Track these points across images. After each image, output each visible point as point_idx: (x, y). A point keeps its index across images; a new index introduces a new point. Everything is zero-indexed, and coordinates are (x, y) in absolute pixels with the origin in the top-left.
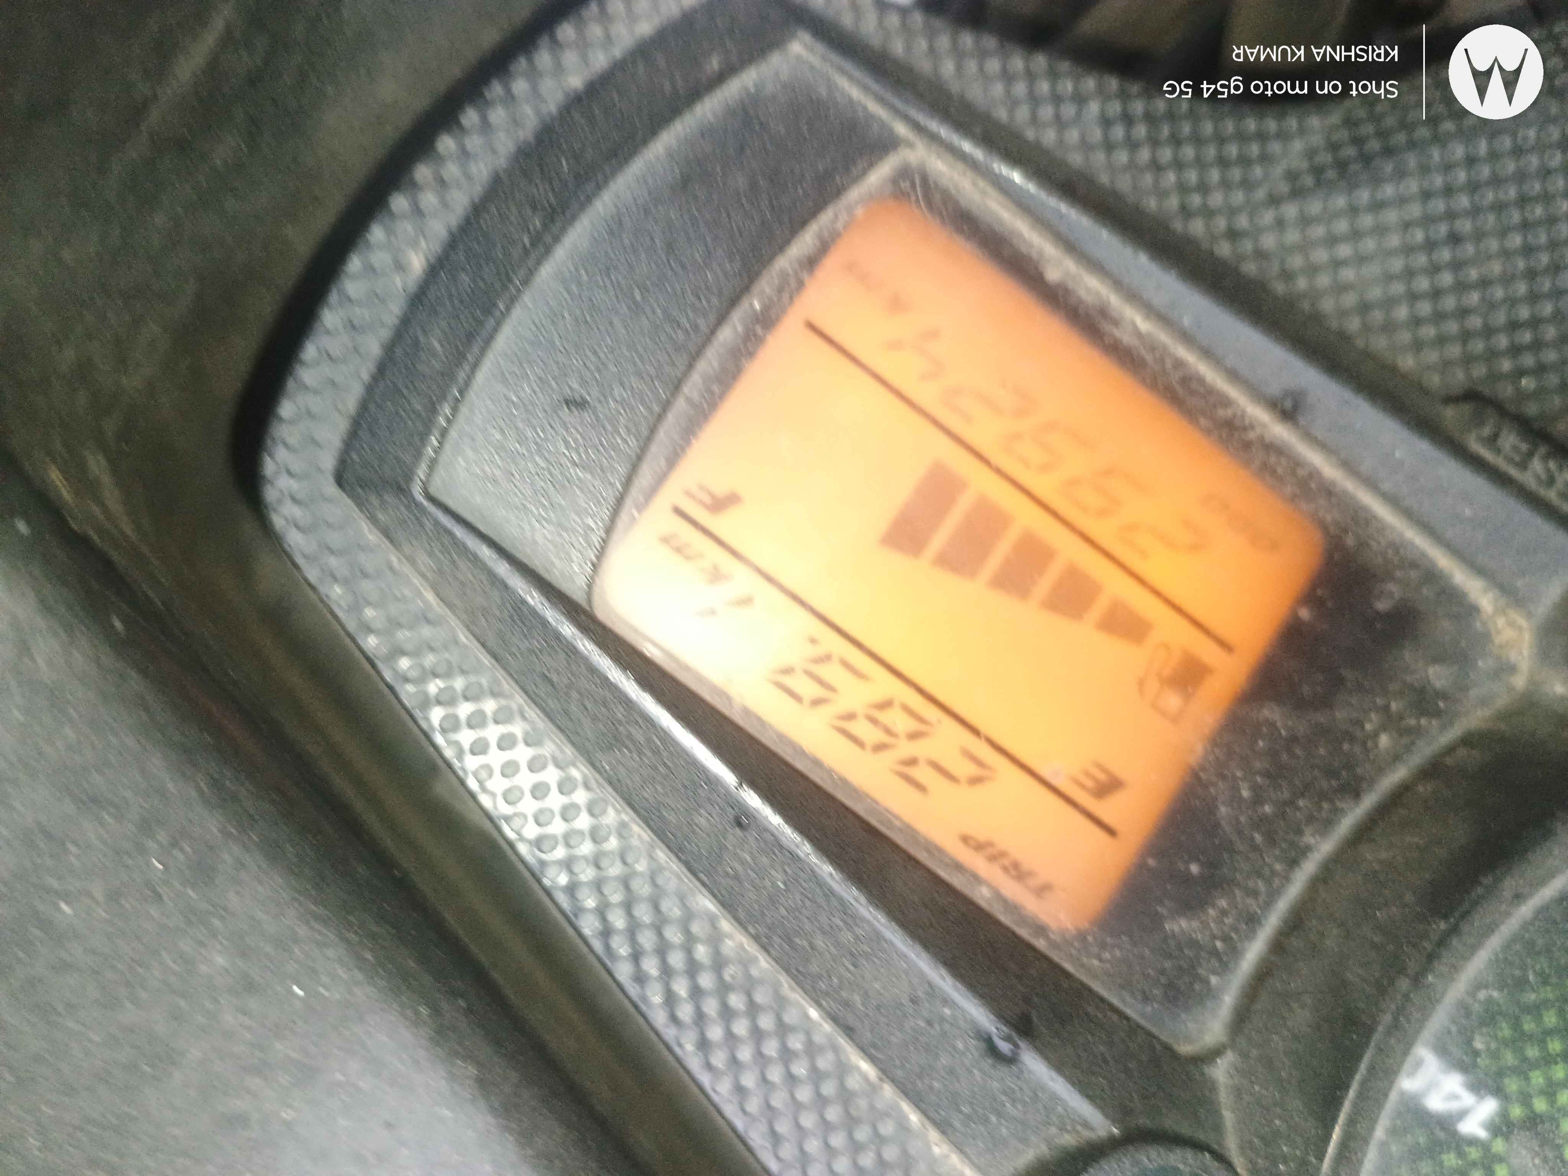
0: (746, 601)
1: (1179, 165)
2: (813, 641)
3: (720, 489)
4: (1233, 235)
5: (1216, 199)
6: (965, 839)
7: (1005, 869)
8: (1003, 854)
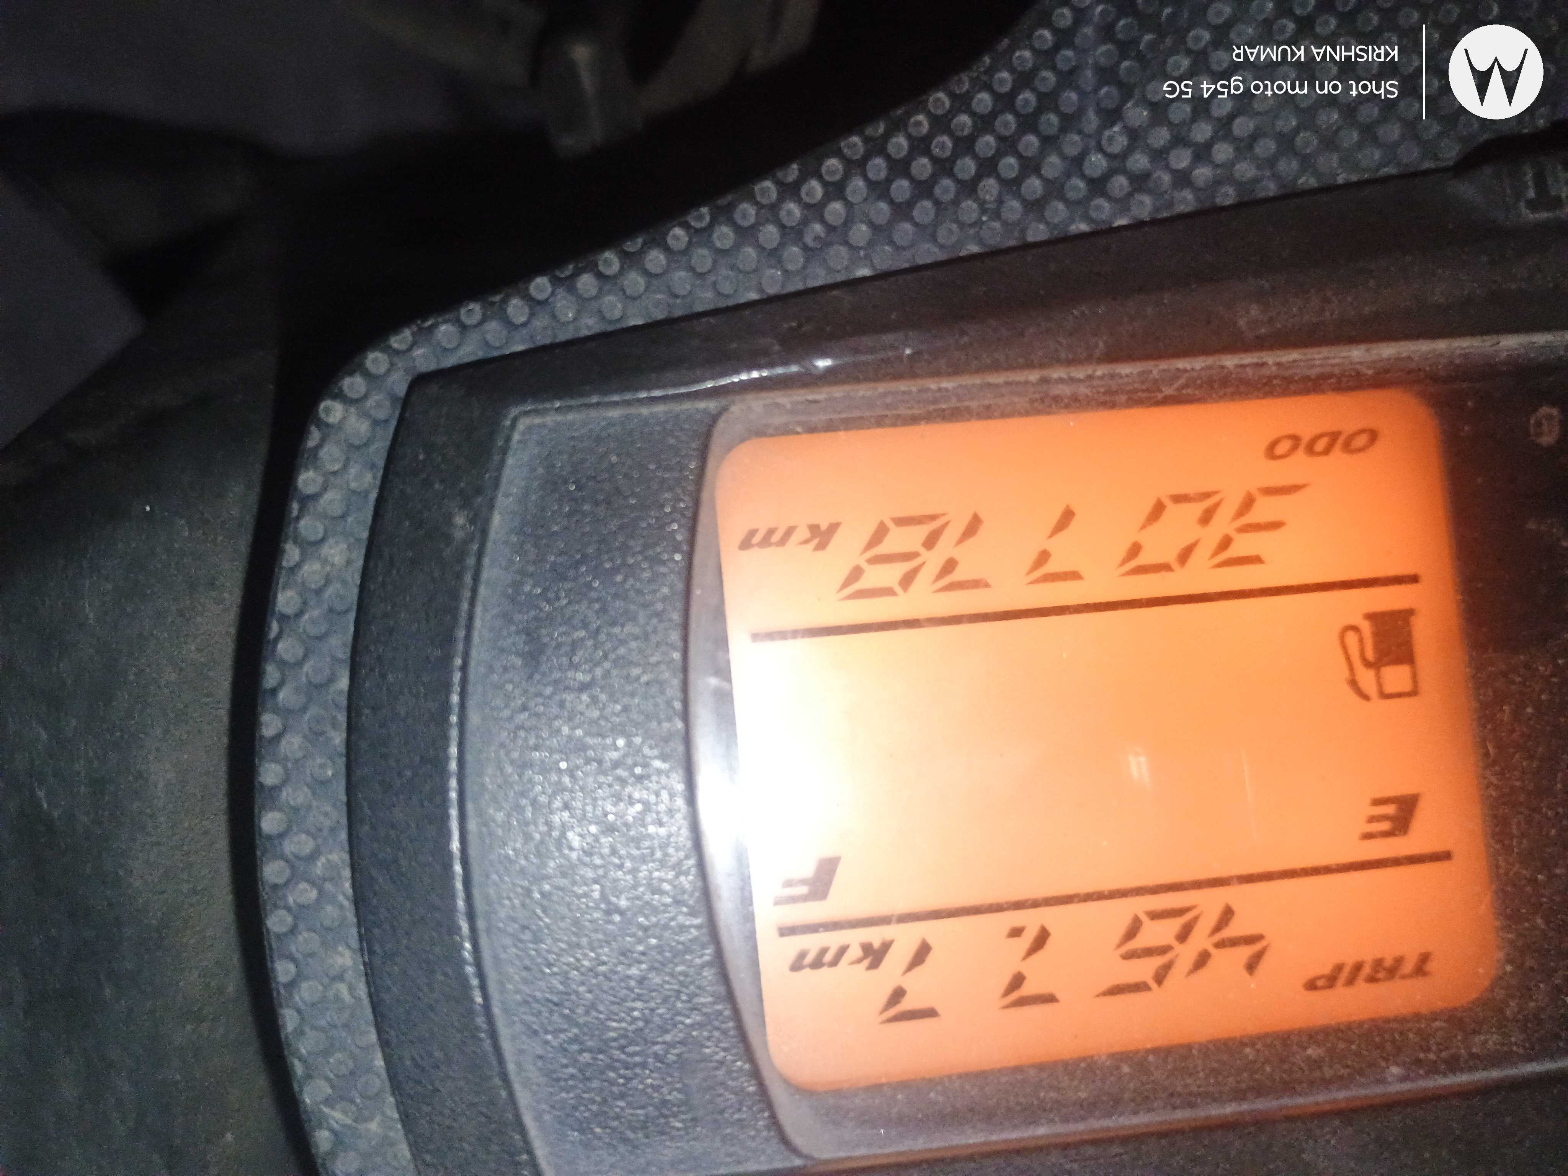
0: (922, 953)
1: (988, 167)
2: (1016, 932)
3: (808, 870)
4: (1098, 186)
5: (1053, 165)
6: (1311, 985)
7: (1372, 979)
8: (1358, 967)
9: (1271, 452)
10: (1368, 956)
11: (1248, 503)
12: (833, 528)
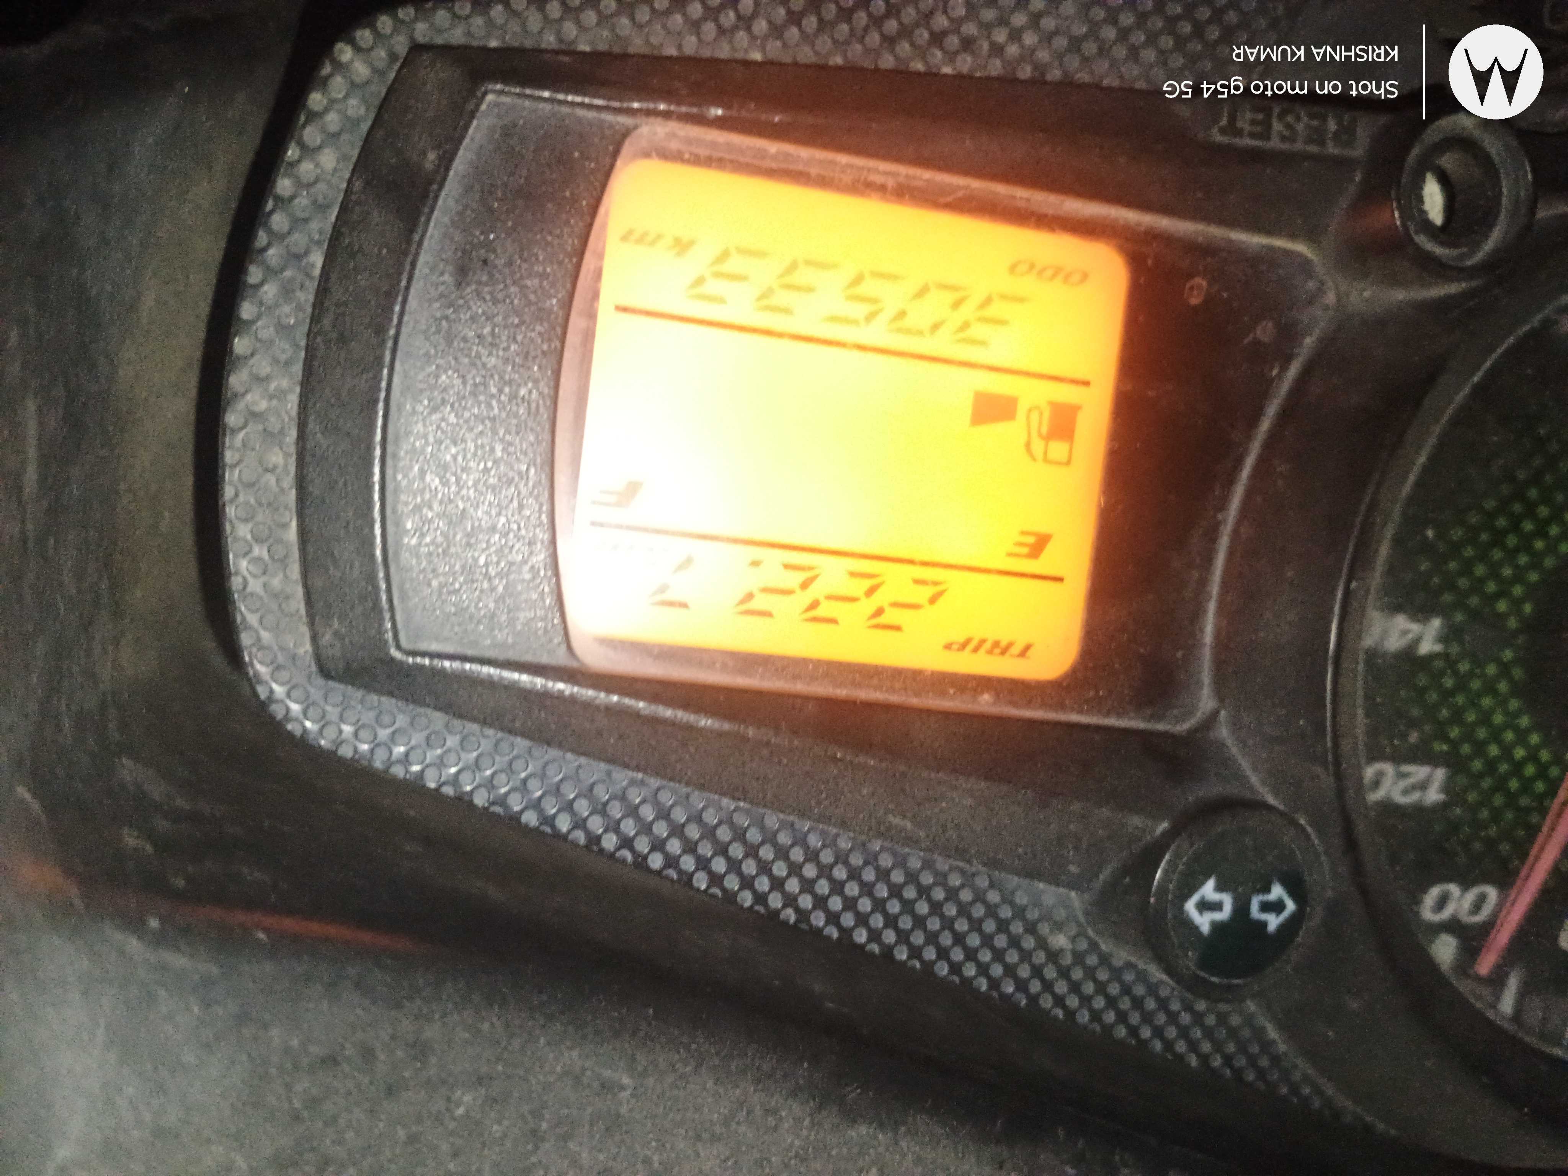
0: (687, 563)
3: (618, 485)
6: (948, 647)
7: (990, 652)
8: (982, 642)
9: (1013, 269)
10: (991, 637)
11: (988, 301)
12: (691, 243)
